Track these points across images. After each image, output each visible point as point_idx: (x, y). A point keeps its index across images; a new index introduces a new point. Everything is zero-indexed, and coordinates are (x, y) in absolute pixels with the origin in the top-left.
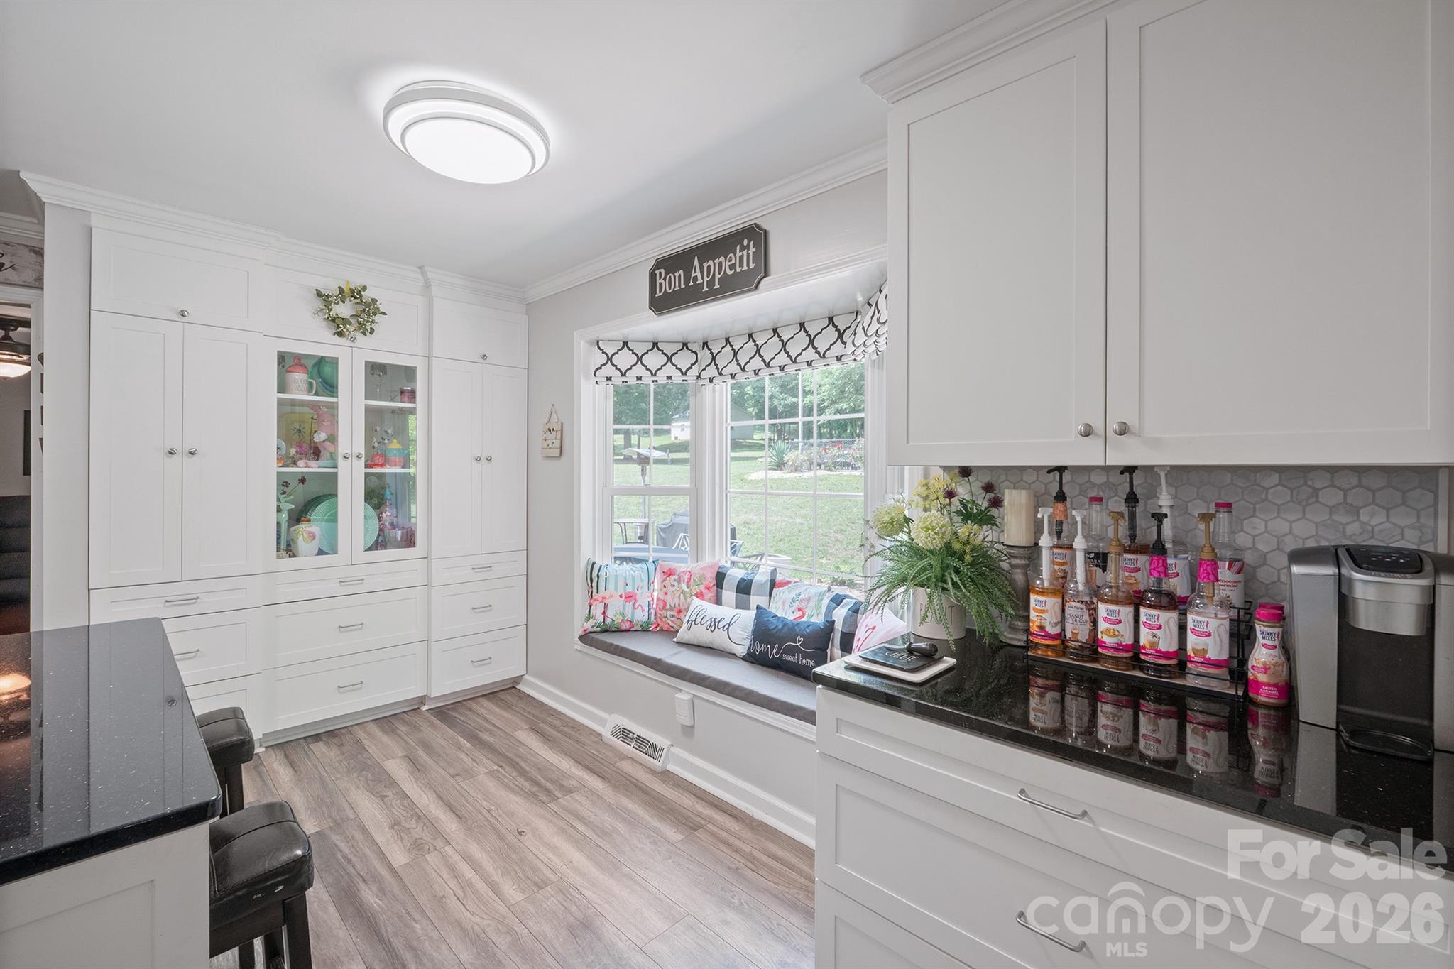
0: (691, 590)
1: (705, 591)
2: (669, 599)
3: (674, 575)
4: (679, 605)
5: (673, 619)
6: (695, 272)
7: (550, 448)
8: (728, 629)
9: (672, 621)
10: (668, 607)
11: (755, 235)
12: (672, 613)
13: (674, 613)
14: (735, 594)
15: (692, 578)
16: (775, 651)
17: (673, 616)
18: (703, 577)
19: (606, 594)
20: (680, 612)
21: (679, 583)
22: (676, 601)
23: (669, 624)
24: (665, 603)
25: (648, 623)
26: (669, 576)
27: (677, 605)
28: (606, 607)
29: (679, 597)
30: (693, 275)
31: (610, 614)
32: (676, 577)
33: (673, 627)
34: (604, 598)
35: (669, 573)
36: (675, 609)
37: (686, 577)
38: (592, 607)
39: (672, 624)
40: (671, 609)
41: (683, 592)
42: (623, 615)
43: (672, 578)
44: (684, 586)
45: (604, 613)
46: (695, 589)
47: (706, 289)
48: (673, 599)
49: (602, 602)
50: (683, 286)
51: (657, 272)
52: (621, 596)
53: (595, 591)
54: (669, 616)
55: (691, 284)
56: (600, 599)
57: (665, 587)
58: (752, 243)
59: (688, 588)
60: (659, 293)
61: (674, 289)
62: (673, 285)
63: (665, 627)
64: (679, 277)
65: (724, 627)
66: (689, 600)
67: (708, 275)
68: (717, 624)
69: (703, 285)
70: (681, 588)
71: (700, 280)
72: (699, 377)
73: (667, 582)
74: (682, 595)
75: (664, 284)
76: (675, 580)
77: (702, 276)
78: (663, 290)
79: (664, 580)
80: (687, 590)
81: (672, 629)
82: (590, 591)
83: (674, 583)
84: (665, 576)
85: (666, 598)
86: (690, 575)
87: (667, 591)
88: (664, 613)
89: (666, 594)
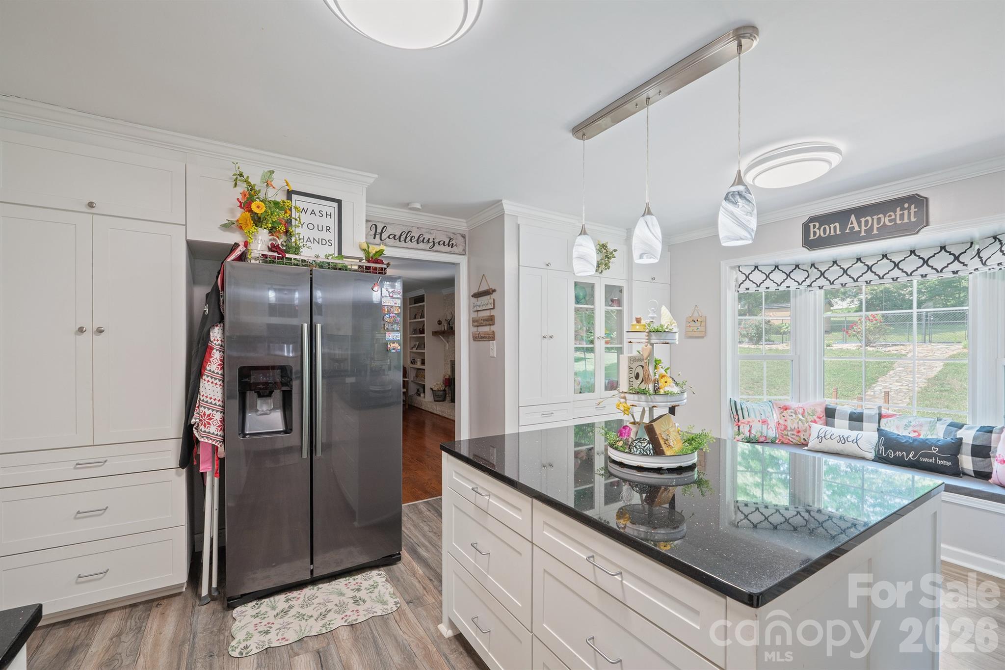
0: (806, 419)
1: (817, 420)
2: (790, 425)
3: (790, 409)
4: (798, 428)
5: (792, 436)
6: (852, 223)
7: (695, 331)
8: (856, 442)
9: (792, 438)
10: (789, 429)
11: (919, 202)
12: (792, 433)
13: (795, 433)
14: (848, 421)
15: (806, 411)
16: (911, 456)
17: (793, 435)
18: (814, 411)
19: (750, 419)
20: (799, 432)
21: (796, 413)
22: (795, 425)
23: (789, 440)
24: (786, 427)
25: (775, 438)
26: (786, 409)
27: (796, 427)
28: (751, 427)
29: (798, 423)
30: (849, 226)
31: (753, 431)
32: (793, 411)
33: (792, 441)
34: (749, 422)
35: (785, 408)
36: (795, 430)
37: (801, 411)
38: (740, 427)
39: (791, 440)
40: (792, 430)
41: (800, 420)
42: (761, 433)
43: (789, 411)
44: (801, 417)
45: (750, 431)
46: (810, 418)
47: (863, 234)
48: (792, 424)
49: (748, 424)
50: (838, 232)
51: (811, 225)
52: (759, 421)
53: (741, 418)
54: (789, 434)
55: (848, 231)
56: (747, 423)
57: (784, 416)
58: (913, 206)
59: (804, 417)
60: (812, 237)
61: (829, 234)
62: (828, 232)
63: (786, 441)
64: (835, 227)
65: (853, 441)
66: (806, 425)
67: (866, 226)
68: (846, 439)
69: (860, 232)
70: (798, 417)
71: (857, 228)
72: (810, 286)
73: (785, 413)
74: (799, 422)
75: (818, 231)
76: (791, 412)
77: (860, 226)
78: (818, 235)
79: (782, 413)
80: (803, 418)
81: (791, 443)
82: (737, 418)
83: (791, 414)
84: (782, 410)
85: (786, 423)
86: (804, 410)
87: (787, 419)
88: (785, 432)
89: (786, 421)
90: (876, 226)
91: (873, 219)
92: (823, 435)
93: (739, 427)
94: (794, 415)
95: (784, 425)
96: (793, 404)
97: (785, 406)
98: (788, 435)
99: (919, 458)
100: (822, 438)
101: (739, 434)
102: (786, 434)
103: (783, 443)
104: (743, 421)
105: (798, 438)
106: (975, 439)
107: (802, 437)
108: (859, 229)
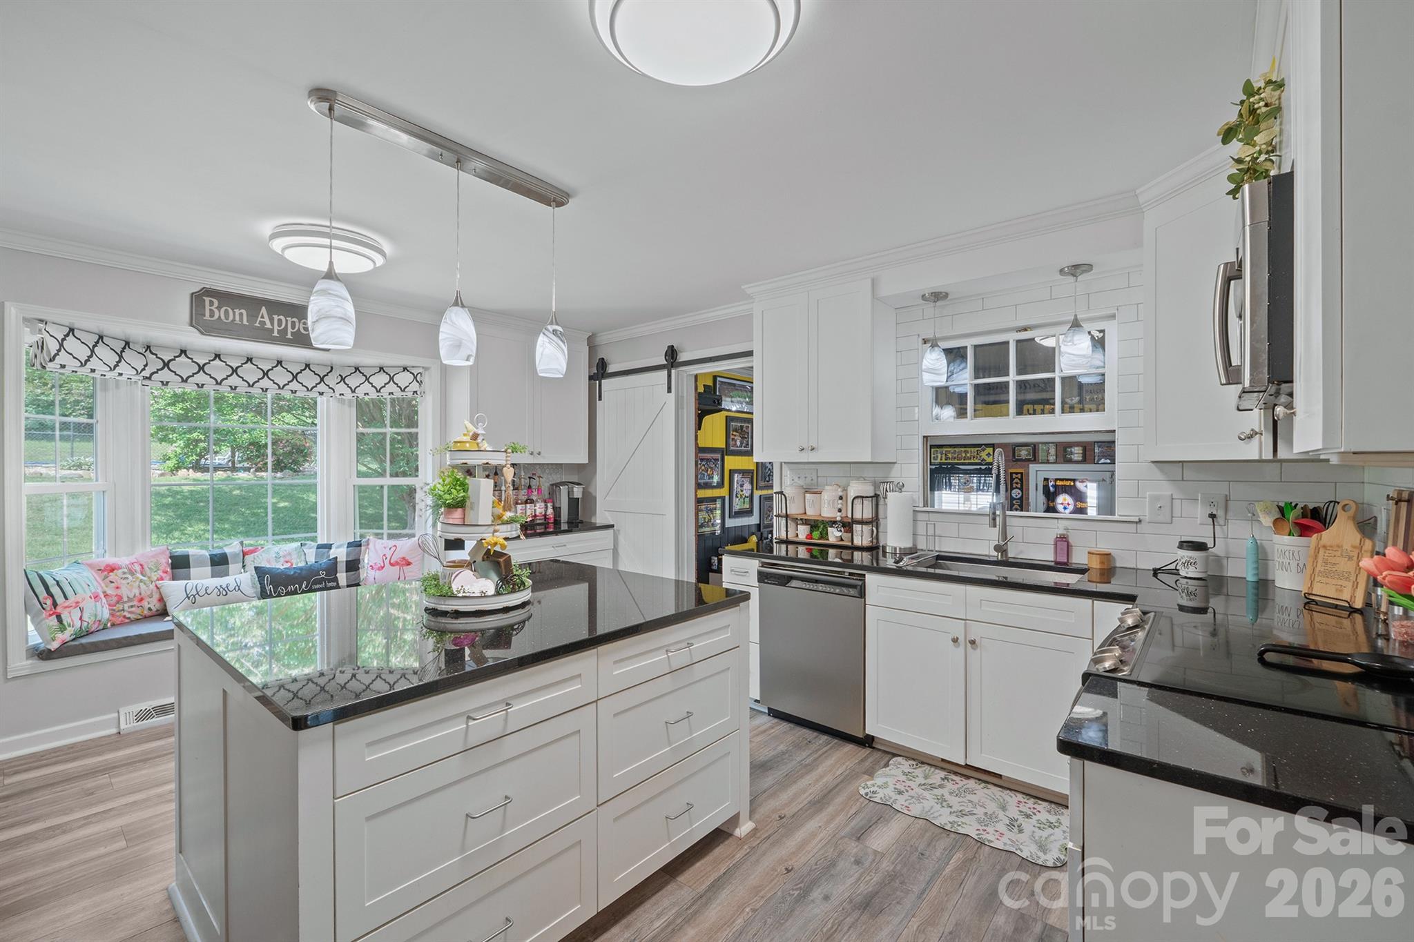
0: (149, 578)
1: (164, 575)
2: (125, 592)
3: (120, 568)
4: (140, 594)
5: (133, 609)
6: (262, 317)
8: (239, 589)
9: (130, 612)
10: (125, 599)
12: (131, 604)
13: (135, 603)
14: (210, 568)
15: (145, 567)
16: (304, 586)
17: (132, 606)
18: (157, 565)
19: (78, 598)
20: (141, 600)
21: (132, 572)
22: (136, 591)
23: (125, 617)
24: (120, 598)
25: (108, 620)
26: (112, 570)
27: (138, 594)
28: (82, 610)
29: (139, 587)
30: (259, 319)
31: (85, 618)
32: (126, 570)
33: (129, 618)
34: (78, 602)
35: (109, 568)
36: (136, 599)
37: (138, 568)
38: (62, 616)
39: (128, 615)
40: (130, 600)
41: (141, 581)
42: (96, 616)
43: (119, 572)
44: (141, 577)
45: (81, 618)
46: (155, 576)
47: (276, 334)
48: (131, 591)
49: (76, 607)
50: (245, 322)
52: (91, 597)
53: (59, 599)
54: (126, 608)
55: (257, 324)
57: (112, 582)
59: (145, 576)
60: (207, 317)
61: (232, 321)
62: (231, 318)
63: (118, 621)
64: (241, 314)
65: (235, 589)
66: (152, 586)
67: (280, 325)
68: (226, 589)
69: (272, 330)
70: (138, 578)
71: (268, 325)
72: (149, 378)
73: (112, 576)
74: (142, 584)
75: (216, 311)
76: (124, 573)
77: (272, 324)
78: (216, 316)
79: (106, 577)
80: (145, 578)
81: (127, 621)
82: (49, 601)
83: (126, 576)
84: (106, 573)
85: (119, 592)
86: (141, 565)
87: (119, 586)
88: (120, 606)
89: (117, 588)
90: (290, 330)
91: (287, 321)
92: (194, 592)
93: (58, 616)
94: (129, 576)
95: (116, 595)
96: (123, 560)
97: (107, 566)
98: (123, 610)
99: (311, 586)
100: (194, 596)
101: (63, 630)
102: (121, 608)
103: (113, 625)
104: (67, 605)
105: (139, 610)
106: (348, 555)
107: (146, 606)
108: (271, 327)
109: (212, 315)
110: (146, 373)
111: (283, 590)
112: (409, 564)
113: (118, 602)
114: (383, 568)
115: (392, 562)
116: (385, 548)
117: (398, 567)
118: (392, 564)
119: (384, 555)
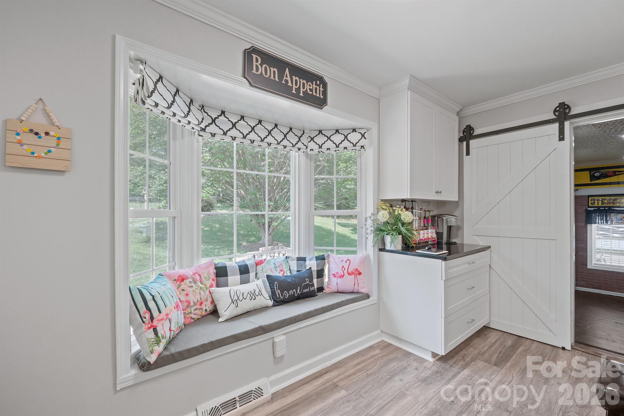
0: (205, 285)
1: (213, 283)
2: (192, 298)
3: (187, 278)
4: (201, 299)
5: (197, 312)
6: (287, 77)
8: (261, 294)
9: (195, 314)
10: (192, 304)
11: (323, 82)
12: (195, 307)
13: (198, 306)
14: (239, 276)
15: (202, 276)
16: (298, 291)
17: (196, 309)
18: (208, 275)
19: (168, 310)
20: (201, 303)
21: (195, 281)
22: (198, 297)
23: (191, 318)
24: (188, 302)
26: (183, 280)
27: (199, 299)
28: (170, 322)
29: (200, 293)
30: (285, 78)
31: (172, 327)
32: (191, 280)
33: (194, 319)
34: (167, 315)
35: (180, 279)
36: (199, 303)
37: (198, 278)
39: (193, 316)
40: (195, 304)
41: (201, 288)
42: (178, 323)
43: (187, 281)
44: (201, 285)
45: (170, 329)
46: (208, 283)
47: (294, 91)
48: (195, 296)
49: (166, 319)
50: (277, 79)
52: (175, 308)
53: (156, 313)
54: (193, 311)
55: (283, 82)
56: (165, 317)
57: (183, 290)
58: (321, 86)
59: (202, 284)
60: (254, 71)
61: (269, 77)
62: (268, 74)
63: (187, 322)
64: (274, 72)
65: (259, 294)
66: (207, 292)
67: (296, 85)
68: (254, 294)
69: (292, 89)
70: (199, 286)
71: (290, 84)
72: (203, 130)
73: (184, 285)
74: (201, 291)
76: (190, 282)
77: (292, 83)
78: (260, 71)
79: (179, 286)
80: (203, 286)
81: (192, 321)
82: (147, 316)
83: (191, 285)
84: (179, 282)
85: (188, 298)
86: (200, 275)
87: (188, 293)
88: (189, 310)
89: (187, 295)
90: (302, 89)
91: (300, 81)
92: (236, 298)
93: (155, 330)
94: (193, 285)
95: (187, 301)
96: (187, 271)
97: (179, 276)
98: (191, 313)
99: (302, 290)
100: (237, 301)
101: (158, 342)
102: (190, 312)
103: (187, 326)
104: (160, 318)
105: (200, 312)
106: (318, 266)
107: (204, 308)
108: (292, 86)
109: (257, 70)
110: (203, 126)
111: (286, 294)
112: (360, 274)
113: (187, 307)
114: (343, 276)
115: (349, 272)
116: (342, 261)
117: (353, 276)
118: (349, 274)
119: (343, 267)
